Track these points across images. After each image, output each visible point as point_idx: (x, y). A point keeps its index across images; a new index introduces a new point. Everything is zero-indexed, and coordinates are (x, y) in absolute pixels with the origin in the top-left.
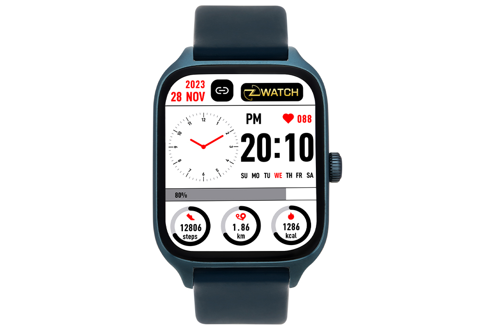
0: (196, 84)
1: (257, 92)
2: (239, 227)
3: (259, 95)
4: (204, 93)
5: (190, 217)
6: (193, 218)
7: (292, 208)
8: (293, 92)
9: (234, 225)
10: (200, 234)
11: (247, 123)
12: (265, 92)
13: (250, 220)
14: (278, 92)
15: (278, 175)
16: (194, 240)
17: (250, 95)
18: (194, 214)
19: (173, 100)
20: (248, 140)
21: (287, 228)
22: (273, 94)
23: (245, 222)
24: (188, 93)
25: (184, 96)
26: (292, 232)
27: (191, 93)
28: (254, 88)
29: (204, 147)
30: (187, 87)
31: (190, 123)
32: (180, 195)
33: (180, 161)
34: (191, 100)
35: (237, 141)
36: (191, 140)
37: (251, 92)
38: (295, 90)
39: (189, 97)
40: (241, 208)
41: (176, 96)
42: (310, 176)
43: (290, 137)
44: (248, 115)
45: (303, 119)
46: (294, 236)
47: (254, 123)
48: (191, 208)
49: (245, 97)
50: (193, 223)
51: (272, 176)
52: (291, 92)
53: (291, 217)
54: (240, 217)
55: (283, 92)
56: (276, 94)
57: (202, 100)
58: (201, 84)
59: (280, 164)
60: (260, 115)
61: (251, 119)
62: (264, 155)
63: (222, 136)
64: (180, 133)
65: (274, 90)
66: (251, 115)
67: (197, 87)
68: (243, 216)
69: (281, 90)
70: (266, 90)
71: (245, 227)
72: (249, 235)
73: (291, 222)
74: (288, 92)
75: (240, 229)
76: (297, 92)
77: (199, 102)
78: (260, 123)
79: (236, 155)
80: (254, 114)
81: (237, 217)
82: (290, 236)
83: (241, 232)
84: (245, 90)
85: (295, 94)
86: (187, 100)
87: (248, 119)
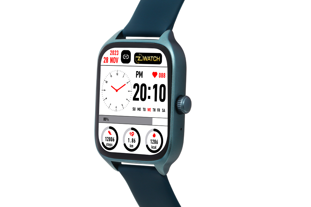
0: (115, 53)
1: (141, 58)
2: (131, 140)
3: (142, 60)
4: (118, 58)
5: (109, 132)
6: (111, 133)
7: (155, 130)
8: (157, 59)
9: (129, 139)
10: (113, 143)
11: (136, 77)
12: (145, 58)
13: (136, 136)
14: (151, 58)
15: (149, 110)
16: (111, 147)
17: (138, 60)
18: (112, 131)
19: (104, 62)
20: (136, 87)
21: (152, 143)
22: (148, 59)
23: (134, 137)
24: (111, 58)
25: (109, 60)
26: (154, 145)
27: (112, 58)
28: (140, 56)
29: (117, 91)
30: (111, 54)
31: (111, 76)
32: (106, 119)
33: (106, 98)
34: (112, 62)
35: (131, 88)
36: (112, 86)
37: (139, 58)
38: (158, 58)
39: (112, 60)
40: (133, 129)
41: (106, 60)
42: (164, 111)
43: (155, 86)
44: (137, 72)
45: (162, 75)
46: (155, 148)
47: (139, 77)
48: (111, 128)
49: (136, 61)
50: (110, 136)
51: (147, 110)
52: (156, 59)
53: (154, 136)
54: (131, 134)
55: (153, 58)
56: (150, 59)
57: (117, 62)
58: (117, 53)
59: (150, 103)
60: (142, 72)
61: (138, 75)
62: (143, 97)
63: (125, 85)
64: (107, 82)
65: (149, 57)
66: (138, 72)
67: (115, 55)
68: (133, 134)
69: (152, 57)
70: (145, 57)
71: (133, 141)
72: (135, 145)
73: (154, 139)
74: (155, 59)
75: (131, 142)
76: (159, 59)
77: (116, 64)
78: (142, 77)
79: (131, 96)
80: (140, 72)
81: (130, 134)
82: (154, 147)
83: (132, 144)
84: (136, 57)
85: (158, 60)
86: (111, 62)
87: (137, 75)
